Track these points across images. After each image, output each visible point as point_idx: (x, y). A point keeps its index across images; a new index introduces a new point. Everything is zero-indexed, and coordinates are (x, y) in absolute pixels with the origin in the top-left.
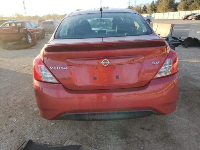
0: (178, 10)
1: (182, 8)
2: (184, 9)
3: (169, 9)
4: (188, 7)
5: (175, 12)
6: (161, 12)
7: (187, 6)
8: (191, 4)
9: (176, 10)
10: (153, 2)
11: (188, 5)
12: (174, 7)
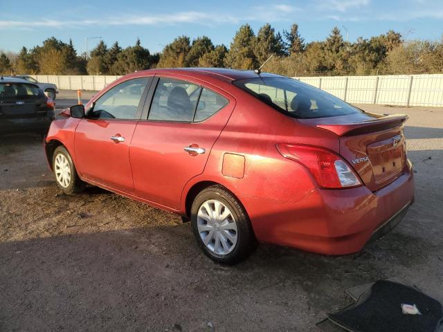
0: (90, 73)
1: (97, 70)
2: (100, 71)
3: (68, 68)
4: (108, 69)
5: (83, 76)
6: (52, 74)
7: (105, 66)
8: (112, 63)
9: (84, 72)
10: (25, 49)
11: (106, 64)
12: (78, 67)
